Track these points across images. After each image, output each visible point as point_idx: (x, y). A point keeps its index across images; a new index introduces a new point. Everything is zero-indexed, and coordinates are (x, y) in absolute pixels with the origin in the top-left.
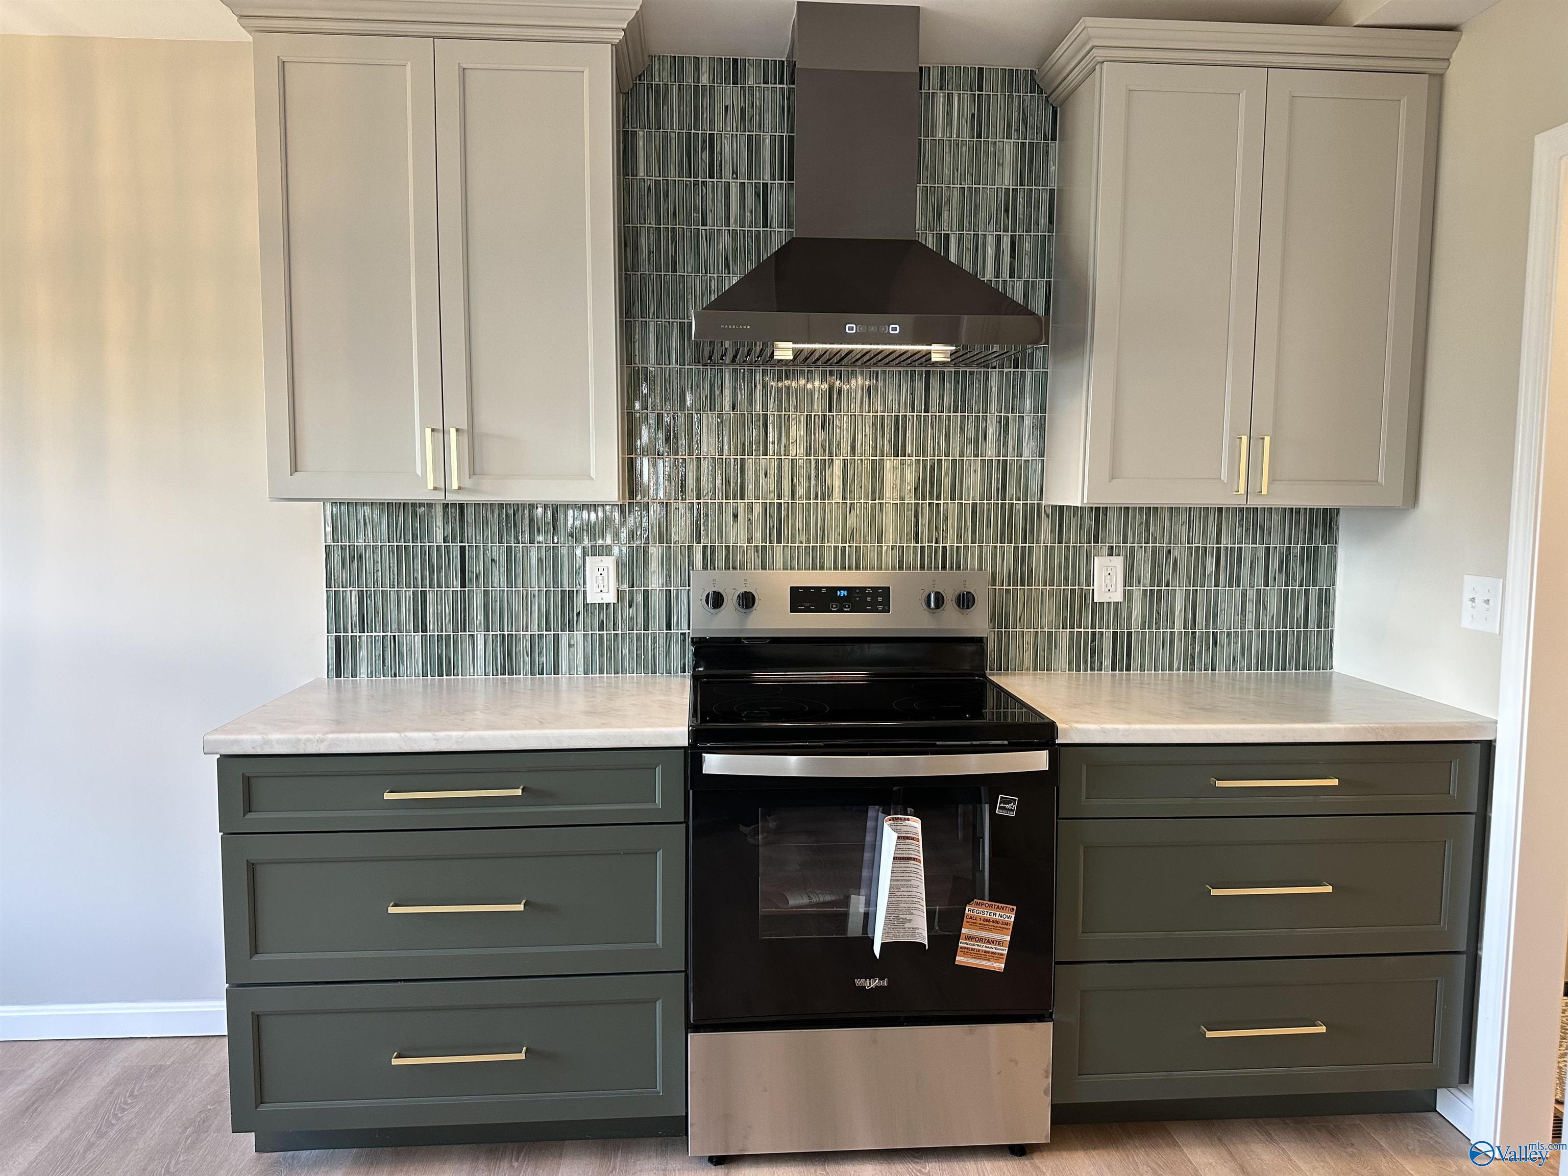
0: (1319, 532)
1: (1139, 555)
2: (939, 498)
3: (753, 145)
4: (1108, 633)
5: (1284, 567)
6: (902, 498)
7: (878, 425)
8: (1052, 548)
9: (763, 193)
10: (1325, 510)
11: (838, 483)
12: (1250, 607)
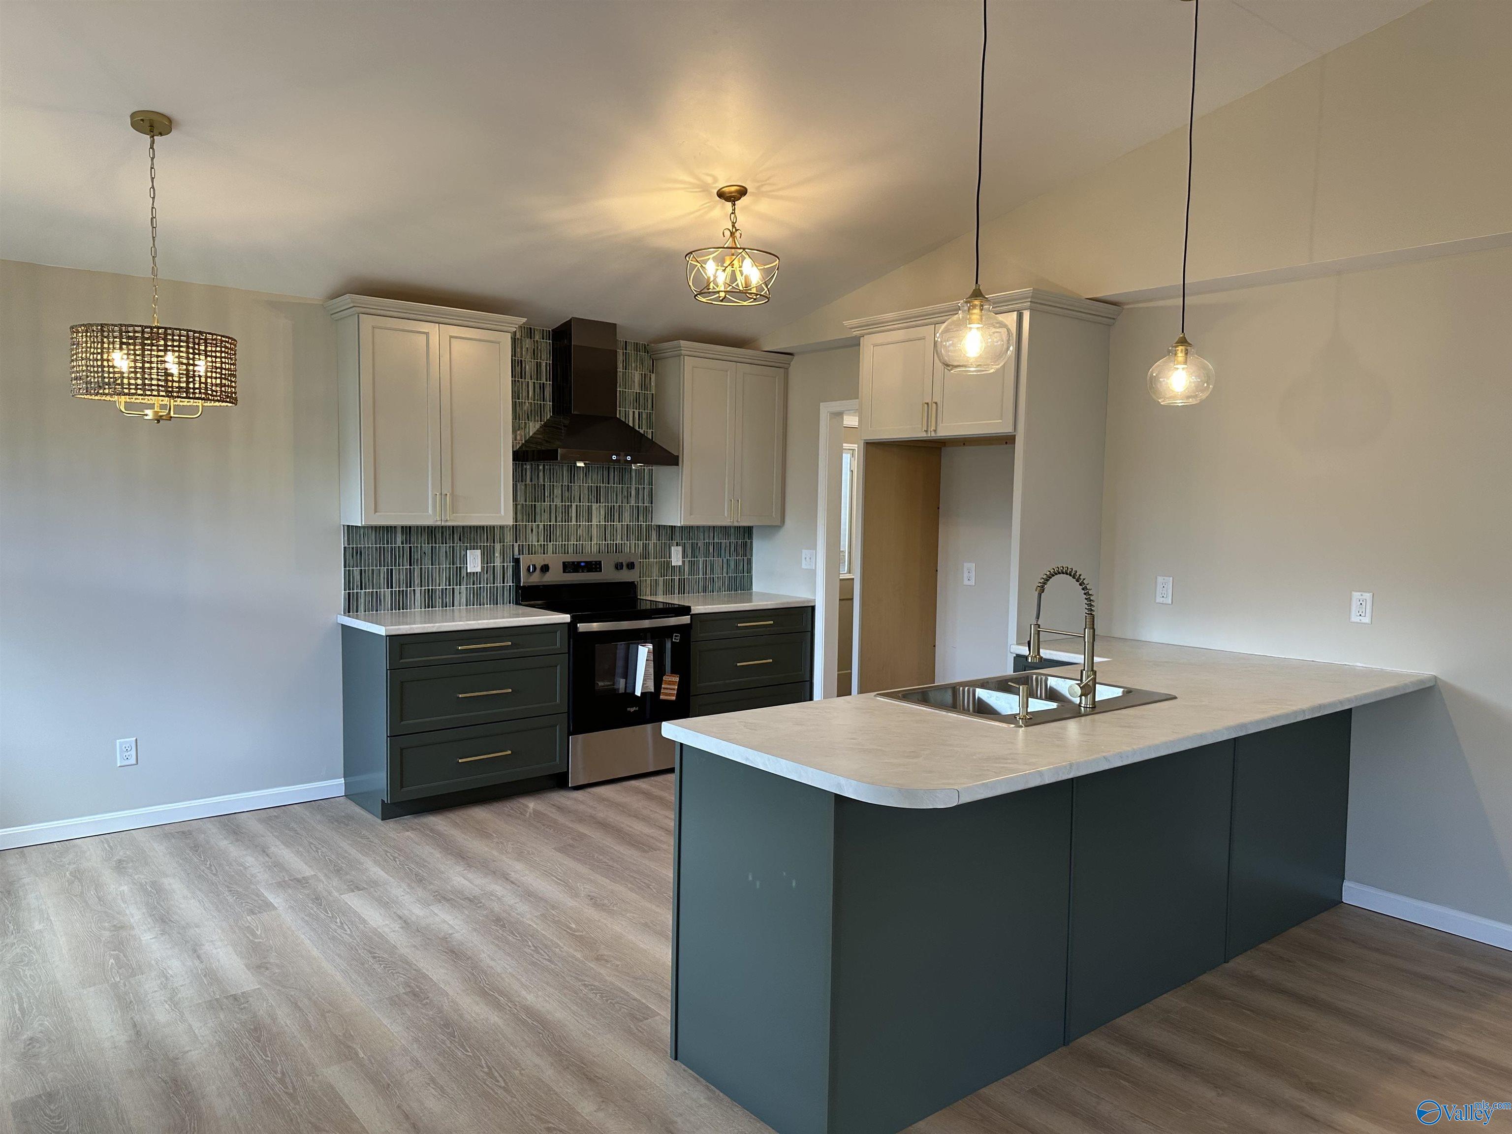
0: (746, 535)
1: (687, 545)
2: (614, 522)
3: (538, 365)
4: (677, 578)
5: (736, 550)
6: (600, 522)
7: (590, 489)
8: (656, 543)
9: (543, 387)
10: (749, 527)
11: (574, 515)
12: (725, 566)
